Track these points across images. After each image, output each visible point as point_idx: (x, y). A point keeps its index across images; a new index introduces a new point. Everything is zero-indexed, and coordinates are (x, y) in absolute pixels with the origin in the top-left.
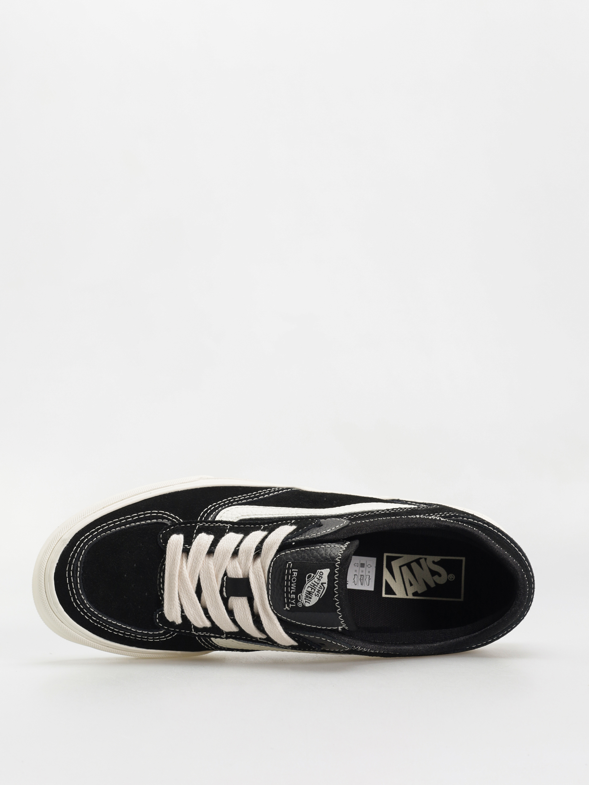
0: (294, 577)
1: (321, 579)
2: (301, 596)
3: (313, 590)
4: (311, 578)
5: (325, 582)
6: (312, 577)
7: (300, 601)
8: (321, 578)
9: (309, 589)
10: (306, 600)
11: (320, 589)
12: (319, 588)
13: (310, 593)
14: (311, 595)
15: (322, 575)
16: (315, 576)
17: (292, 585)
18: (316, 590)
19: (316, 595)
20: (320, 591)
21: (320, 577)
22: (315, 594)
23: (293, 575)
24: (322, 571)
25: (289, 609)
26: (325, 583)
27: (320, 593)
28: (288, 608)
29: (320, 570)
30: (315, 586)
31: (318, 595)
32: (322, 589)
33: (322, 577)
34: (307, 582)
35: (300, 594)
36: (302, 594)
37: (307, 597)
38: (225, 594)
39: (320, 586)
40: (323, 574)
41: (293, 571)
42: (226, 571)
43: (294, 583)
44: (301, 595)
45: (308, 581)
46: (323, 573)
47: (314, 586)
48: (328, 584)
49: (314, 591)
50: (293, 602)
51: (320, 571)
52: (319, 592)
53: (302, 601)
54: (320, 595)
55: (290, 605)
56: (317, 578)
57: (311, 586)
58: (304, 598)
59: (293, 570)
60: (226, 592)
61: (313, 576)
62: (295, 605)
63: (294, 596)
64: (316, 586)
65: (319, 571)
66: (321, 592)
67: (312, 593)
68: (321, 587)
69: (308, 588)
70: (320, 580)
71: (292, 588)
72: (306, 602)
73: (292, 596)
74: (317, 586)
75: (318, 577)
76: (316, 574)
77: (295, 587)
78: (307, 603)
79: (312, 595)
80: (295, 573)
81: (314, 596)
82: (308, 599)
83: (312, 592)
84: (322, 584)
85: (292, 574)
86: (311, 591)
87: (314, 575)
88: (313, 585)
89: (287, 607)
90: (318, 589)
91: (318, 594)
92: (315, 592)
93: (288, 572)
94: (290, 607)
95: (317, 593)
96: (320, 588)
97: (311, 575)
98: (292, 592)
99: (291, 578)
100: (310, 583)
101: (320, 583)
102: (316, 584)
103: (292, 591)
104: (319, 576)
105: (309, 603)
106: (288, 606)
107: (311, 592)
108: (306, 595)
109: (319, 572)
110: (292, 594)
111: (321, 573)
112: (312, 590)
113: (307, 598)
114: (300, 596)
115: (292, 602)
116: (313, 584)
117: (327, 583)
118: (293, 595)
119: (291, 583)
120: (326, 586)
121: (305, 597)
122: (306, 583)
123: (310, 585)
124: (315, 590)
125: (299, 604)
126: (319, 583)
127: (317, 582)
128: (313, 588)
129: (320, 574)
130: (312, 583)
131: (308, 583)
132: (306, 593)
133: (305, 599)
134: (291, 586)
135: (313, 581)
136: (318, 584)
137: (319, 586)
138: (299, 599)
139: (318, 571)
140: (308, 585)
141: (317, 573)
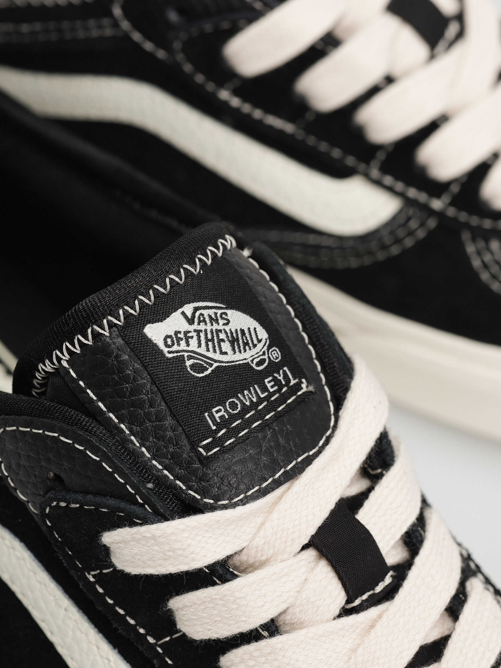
0: (226, 411)
1: (182, 333)
2: (255, 361)
3: (222, 336)
4: (198, 361)
5: (182, 317)
6: (196, 361)
7: (266, 357)
8: (180, 332)
9: (226, 346)
10: (255, 342)
11: (207, 319)
12: (206, 324)
13: (233, 341)
14: (235, 335)
15: (170, 337)
16: (186, 354)
17: (248, 403)
18: (215, 327)
19: (225, 322)
20: (210, 317)
21: (179, 340)
22: (224, 324)
23: (223, 416)
24: (161, 345)
25: (304, 380)
26: (183, 313)
27: (216, 314)
28: (304, 386)
29: (162, 351)
30: (209, 337)
31: (224, 316)
32: (202, 314)
33: (177, 333)
34: (215, 365)
35: (254, 366)
36: (249, 360)
37: (247, 344)
38: (388, 580)
39: (199, 324)
40: (167, 337)
41: (214, 425)
42: (340, 616)
43: (241, 401)
44: (252, 361)
45: (211, 365)
46: (165, 339)
47: (212, 340)
48: (181, 307)
49: (220, 331)
50: (281, 378)
51: (166, 350)
52: (213, 316)
53: (264, 354)
54: (219, 312)
55: (293, 382)
56: (188, 345)
57: (217, 348)
58: (254, 351)
59: (214, 428)
60: (383, 579)
61: (190, 358)
62: (285, 368)
63: (269, 382)
64: (206, 334)
65: (170, 352)
66: (211, 312)
67: (229, 335)
68: (199, 318)
69: (226, 353)
70: (186, 333)
71: (255, 400)
72: (260, 341)
73: (272, 387)
74: (206, 331)
75: (183, 343)
76: (179, 354)
77: (246, 392)
78: (260, 338)
79: (233, 331)
80: (217, 416)
81: (233, 326)
82: (249, 338)
83: (228, 337)
84: (191, 321)
85: (224, 423)
86: (226, 339)
87: (186, 359)
88: (210, 344)
89: (302, 388)
90: (209, 324)
91: (223, 318)
92: (221, 327)
93: (226, 437)
94: (297, 380)
95: (221, 322)
96: (204, 321)
97: (192, 366)
98: (262, 393)
99: (233, 418)
100: (210, 354)
101: (192, 328)
102: (202, 335)
103: (262, 396)
104: (179, 345)
105: (255, 329)
106: (298, 386)
107: (229, 340)
108: (245, 351)
109: (170, 349)
110: (268, 390)
111: (169, 340)
112: (223, 340)
113: (250, 342)
114: (259, 364)
115: (284, 378)
116: (207, 345)
117: (180, 310)
118: (269, 385)
119: (245, 410)
120: (188, 309)
121: (250, 349)
122: (218, 367)
123: (215, 351)
124: (218, 331)
125: (277, 358)
126: (195, 331)
127: (195, 338)
128: (215, 338)
129: (173, 344)
130: (208, 350)
131: (216, 361)
132: (240, 351)
133: (255, 346)
134: (254, 405)
135: (202, 350)
136: (198, 332)
137: (202, 327)
138: (266, 364)
139: (170, 356)
140: (217, 356)
141: (175, 355)
